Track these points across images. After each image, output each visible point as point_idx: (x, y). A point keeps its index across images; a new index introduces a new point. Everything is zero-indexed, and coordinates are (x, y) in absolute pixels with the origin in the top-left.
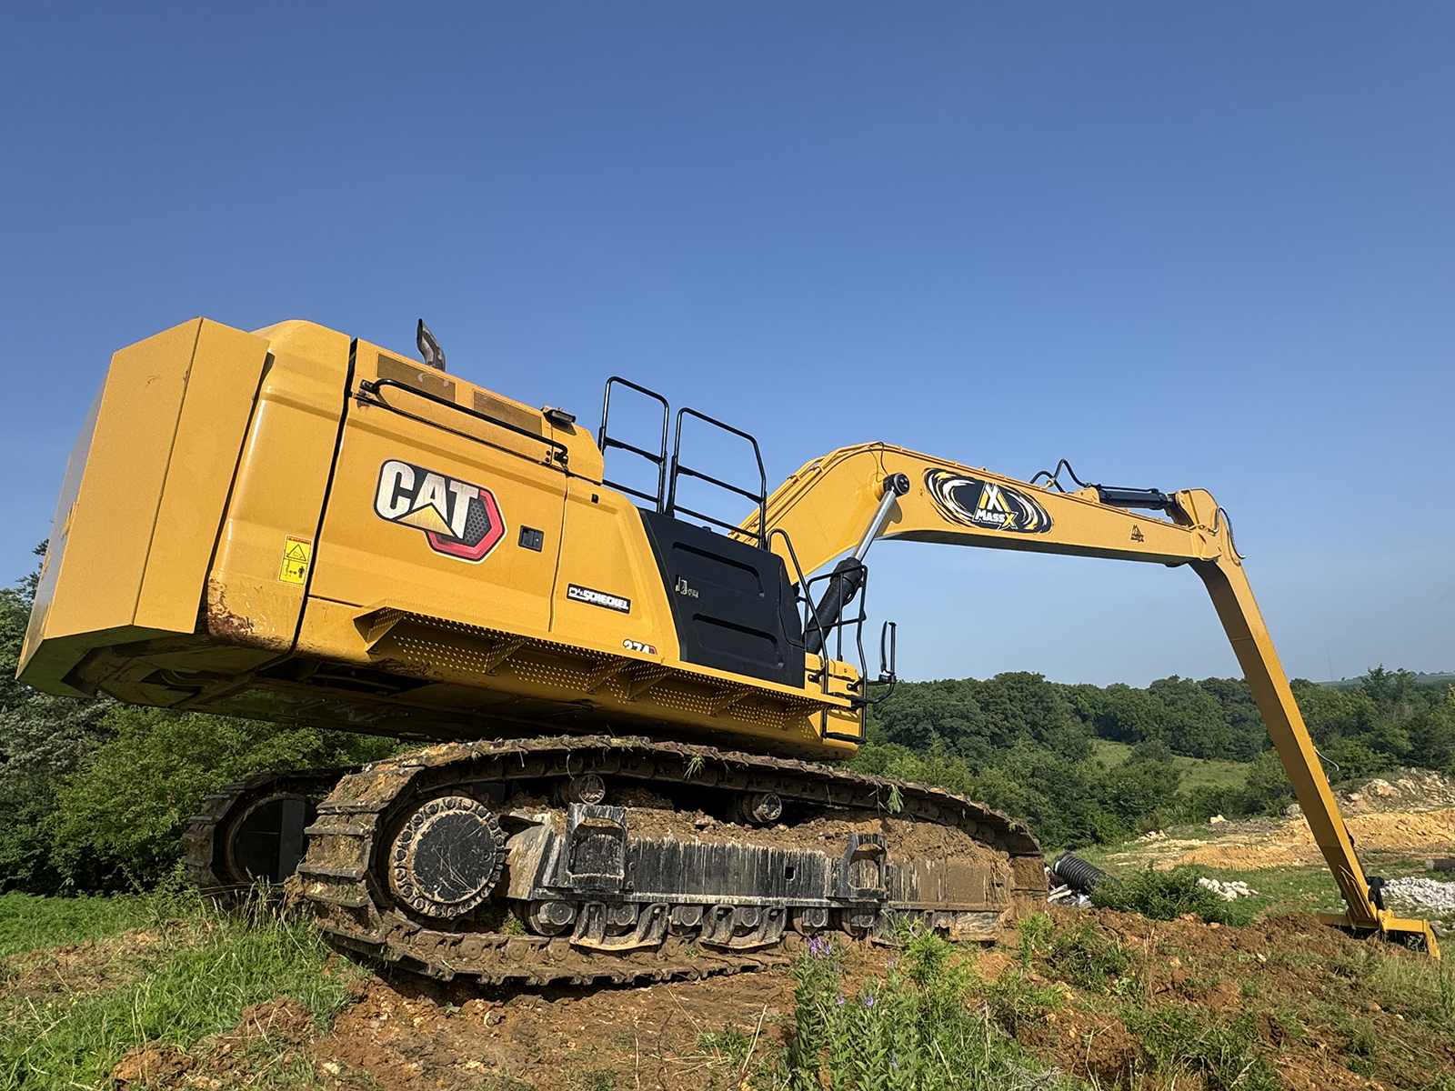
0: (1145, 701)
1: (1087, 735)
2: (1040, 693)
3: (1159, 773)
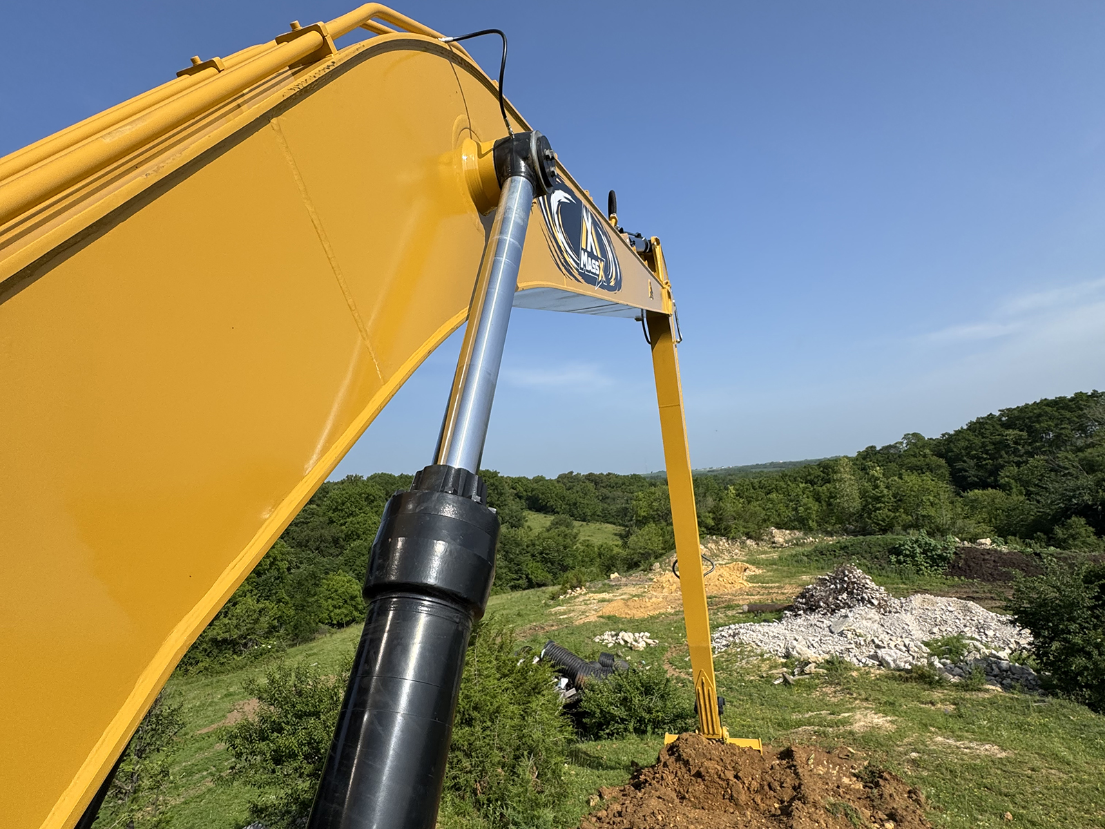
0: (555, 487)
1: (522, 509)
2: (497, 483)
3: (566, 535)
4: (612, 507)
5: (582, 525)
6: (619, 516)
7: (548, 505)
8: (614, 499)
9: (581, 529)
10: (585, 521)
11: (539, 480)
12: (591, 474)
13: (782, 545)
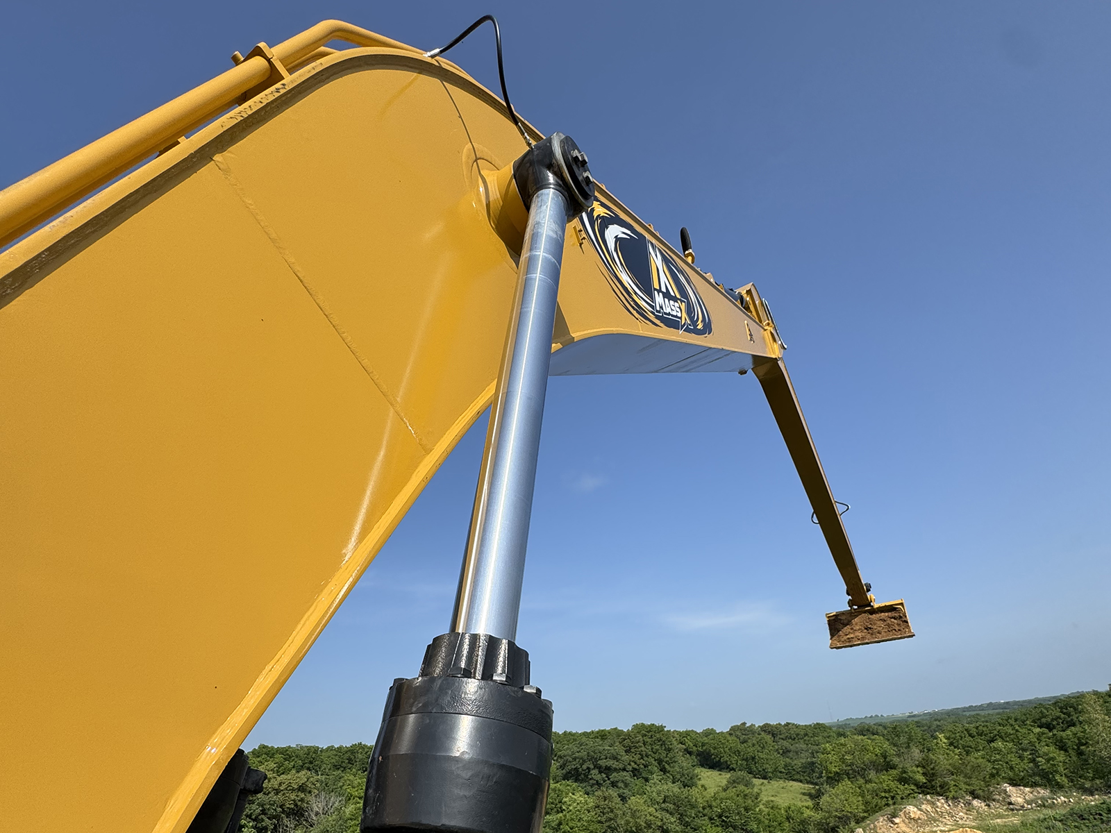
0: (728, 741)
1: (693, 766)
2: (664, 739)
3: (746, 795)
4: (795, 762)
5: (763, 783)
6: (804, 772)
7: (722, 761)
8: (797, 753)
9: (763, 788)
10: (767, 779)
11: (709, 733)
12: (766, 725)
13: (1023, 807)
